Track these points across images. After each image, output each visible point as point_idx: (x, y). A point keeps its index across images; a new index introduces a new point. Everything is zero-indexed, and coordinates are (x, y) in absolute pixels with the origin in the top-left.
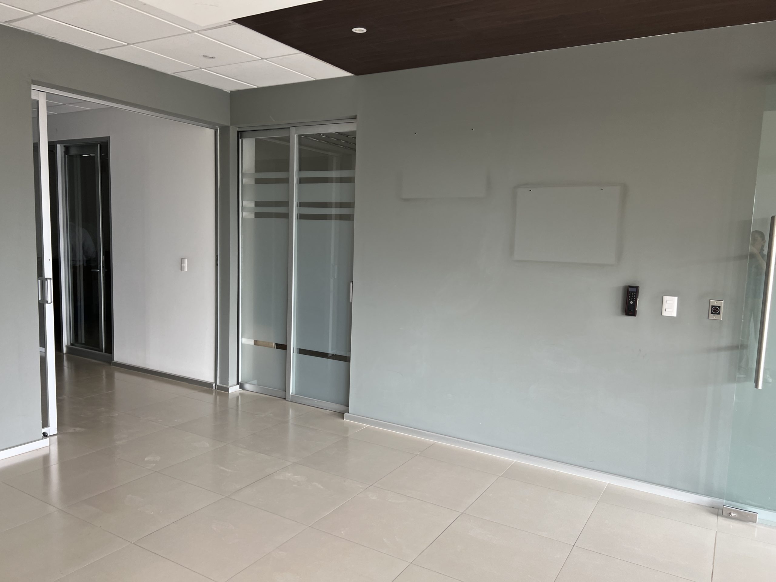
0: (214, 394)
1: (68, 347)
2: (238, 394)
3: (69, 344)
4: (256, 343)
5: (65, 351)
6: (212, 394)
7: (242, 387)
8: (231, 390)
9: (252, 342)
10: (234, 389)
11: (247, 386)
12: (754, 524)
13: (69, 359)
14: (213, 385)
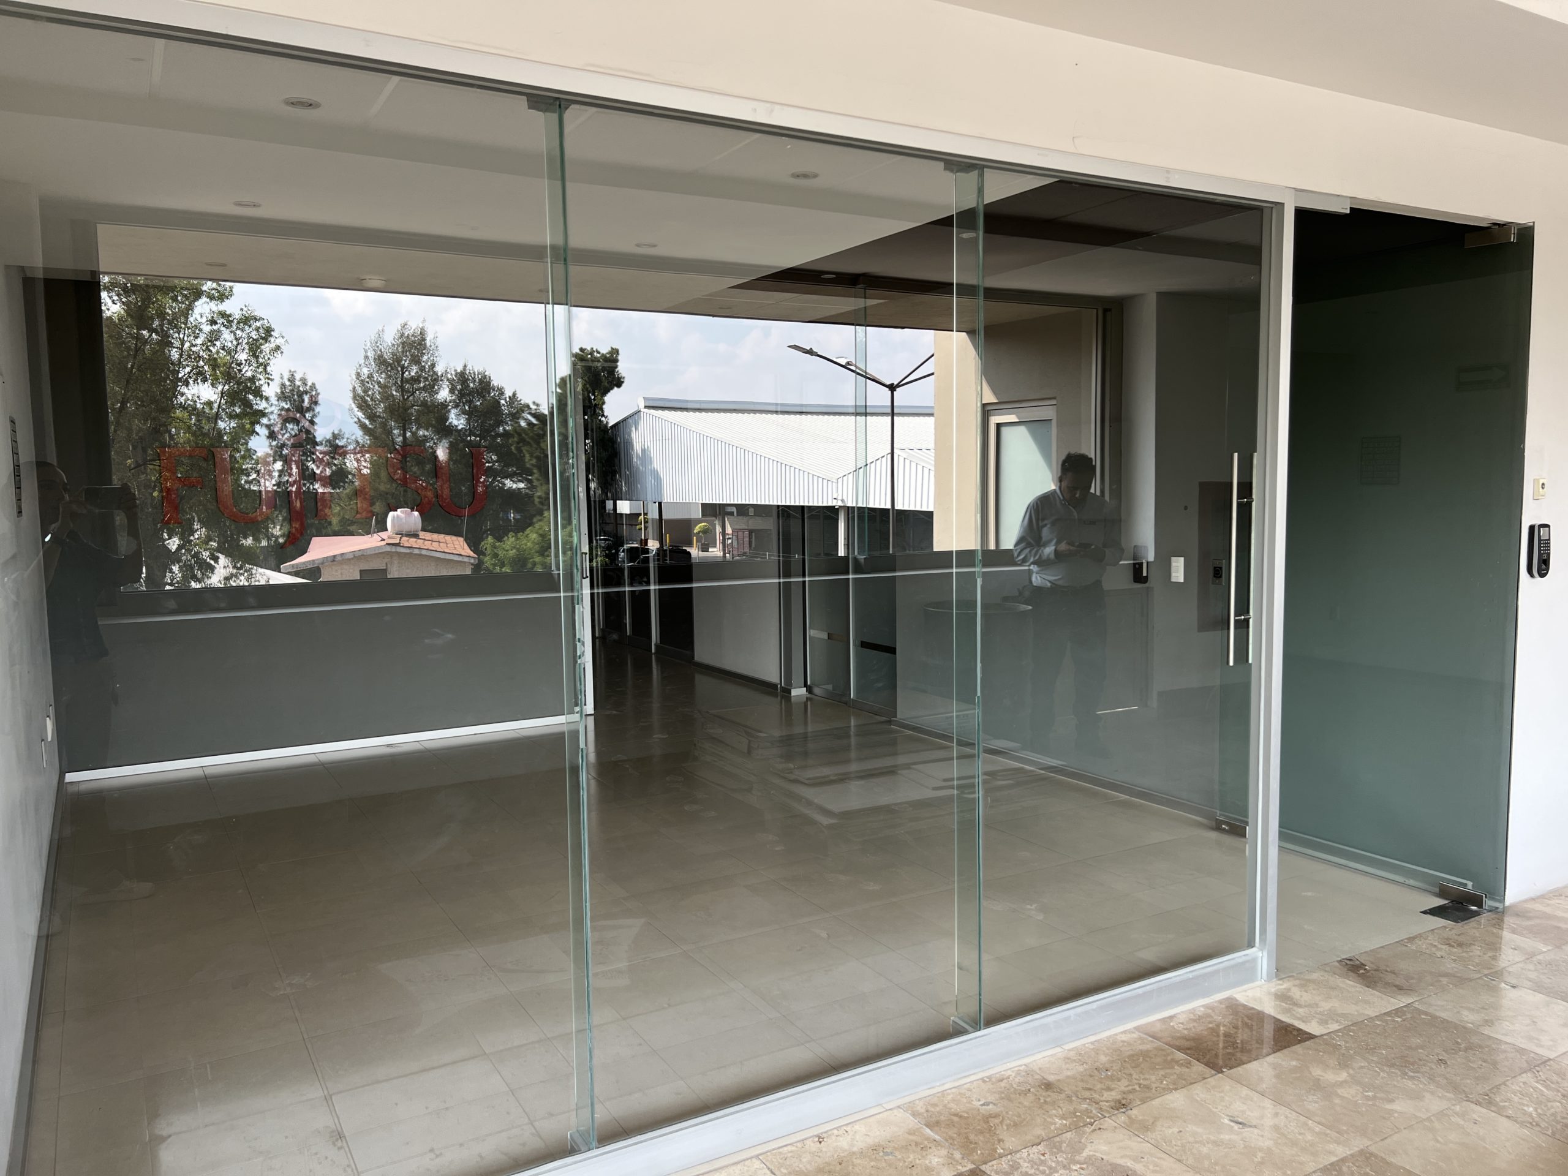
0: (779, 698)
1: (656, 645)
2: (805, 699)
3: (659, 642)
4: (830, 636)
5: (653, 651)
6: (777, 697)
7: (809, 690)
8: (794, 692)
9: (825, 636)
10: (799, 692)
11: (817, 691)
12: (1244, 840)
13: (657, 660)
14: (777, 686)
